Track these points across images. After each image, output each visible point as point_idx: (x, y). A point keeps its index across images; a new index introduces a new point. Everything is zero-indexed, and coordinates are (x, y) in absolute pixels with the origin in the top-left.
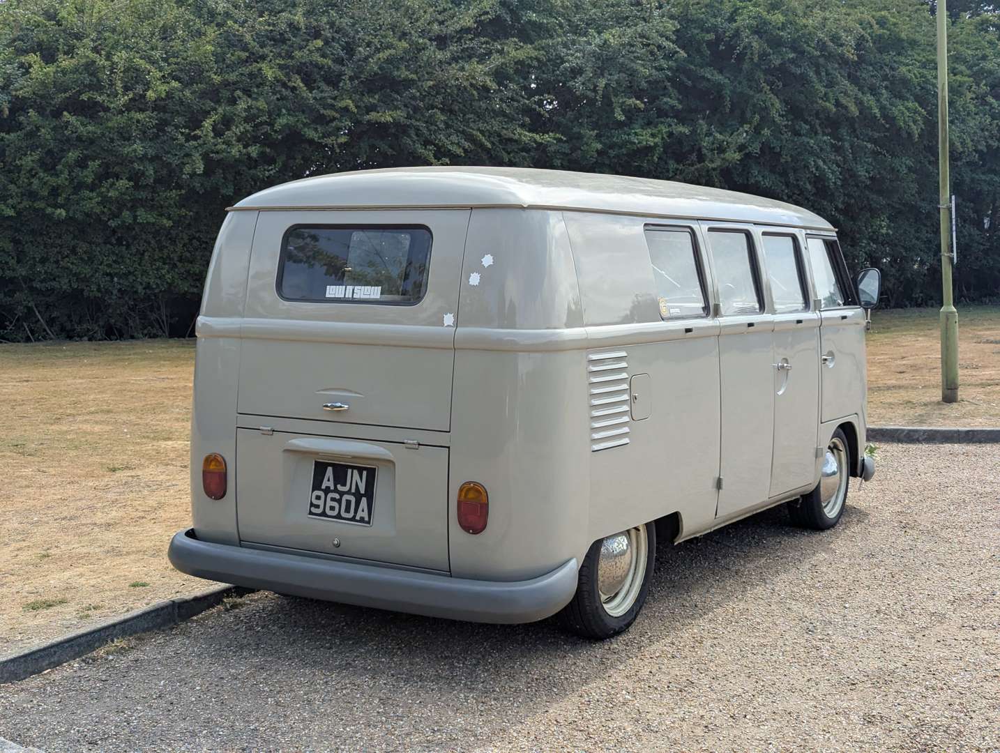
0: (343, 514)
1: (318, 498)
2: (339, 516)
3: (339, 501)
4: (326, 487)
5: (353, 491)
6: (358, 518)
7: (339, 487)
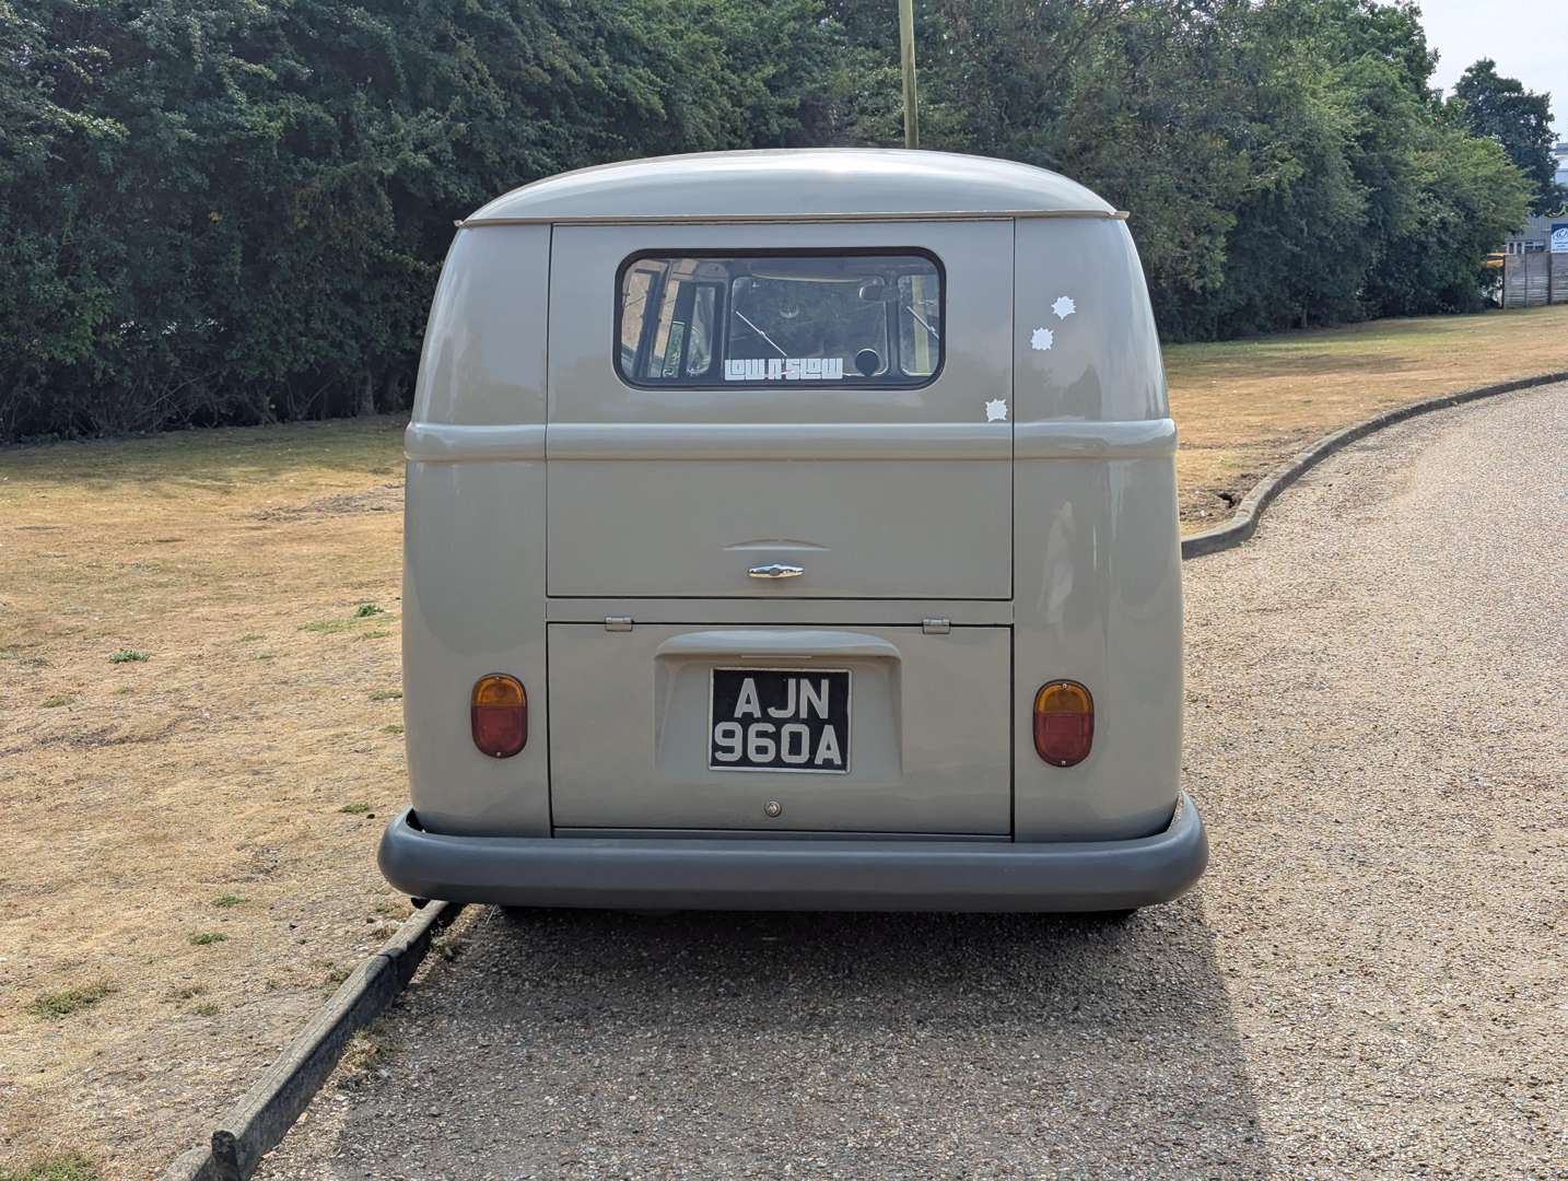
0: (786, 757)
1: (729, 734)
2: (778, 762)
3: (776, 737)
4: (744, 714)
5: (804, 714)
6: (818, 761)
7: (773, 712)
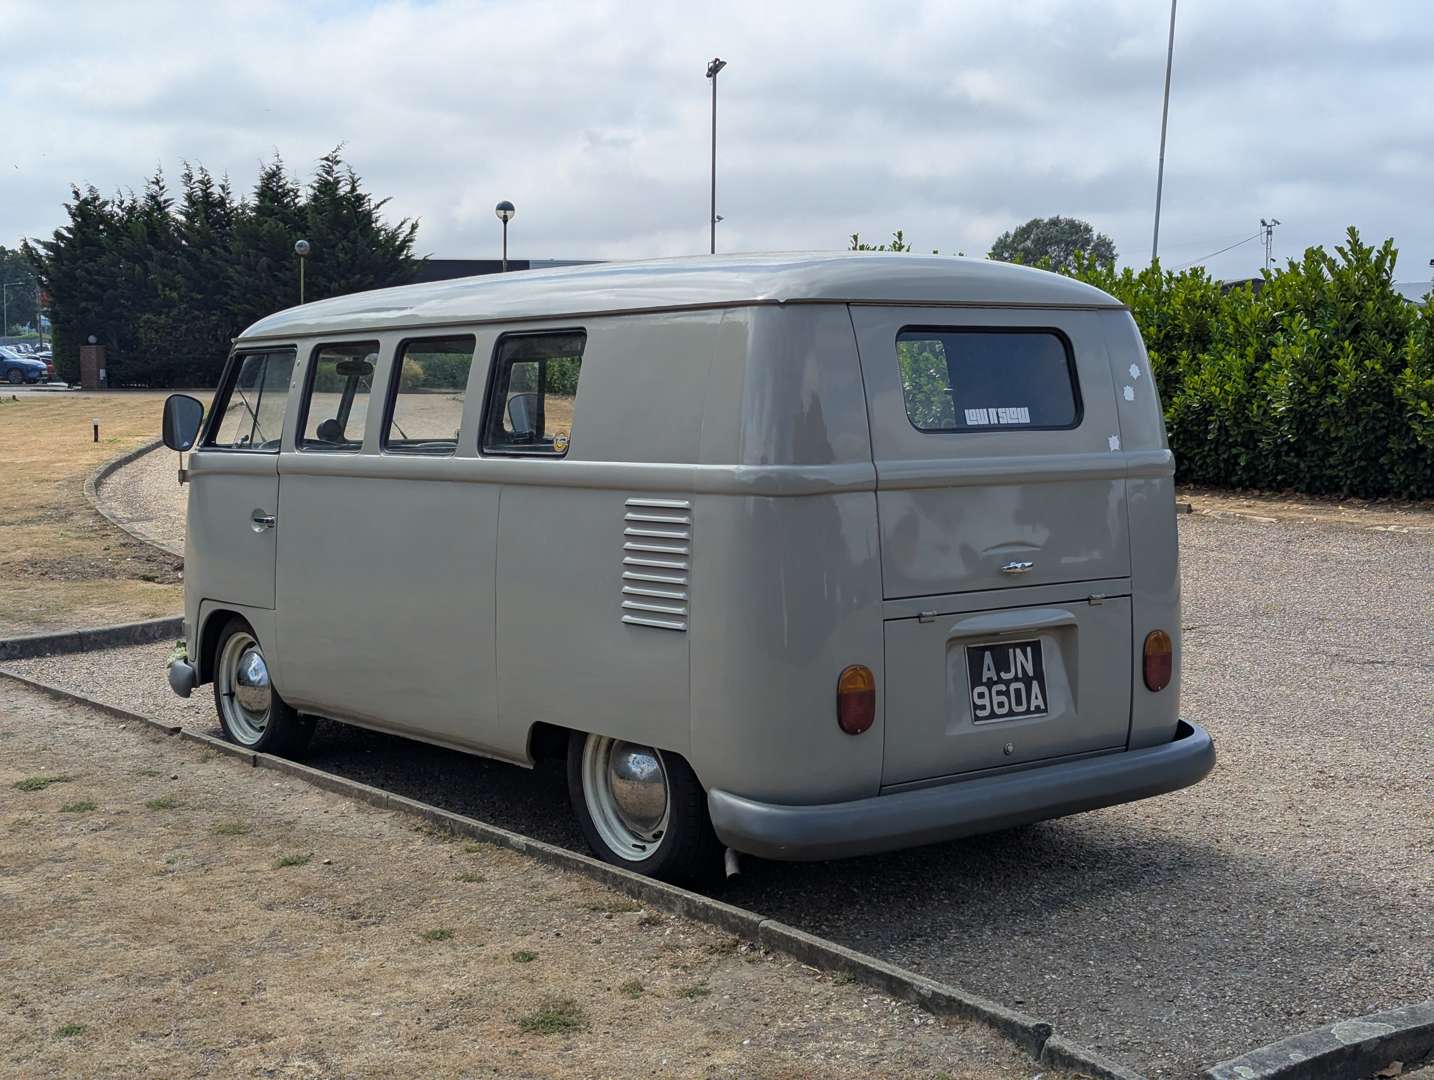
0: (1013, 709)
1: (981, 695)
2: (1011, 713)
3: (1007, 693)
4: (988, 679)
5: (1020, 675)
6: (1032, 709)
7: (1003, 674)
